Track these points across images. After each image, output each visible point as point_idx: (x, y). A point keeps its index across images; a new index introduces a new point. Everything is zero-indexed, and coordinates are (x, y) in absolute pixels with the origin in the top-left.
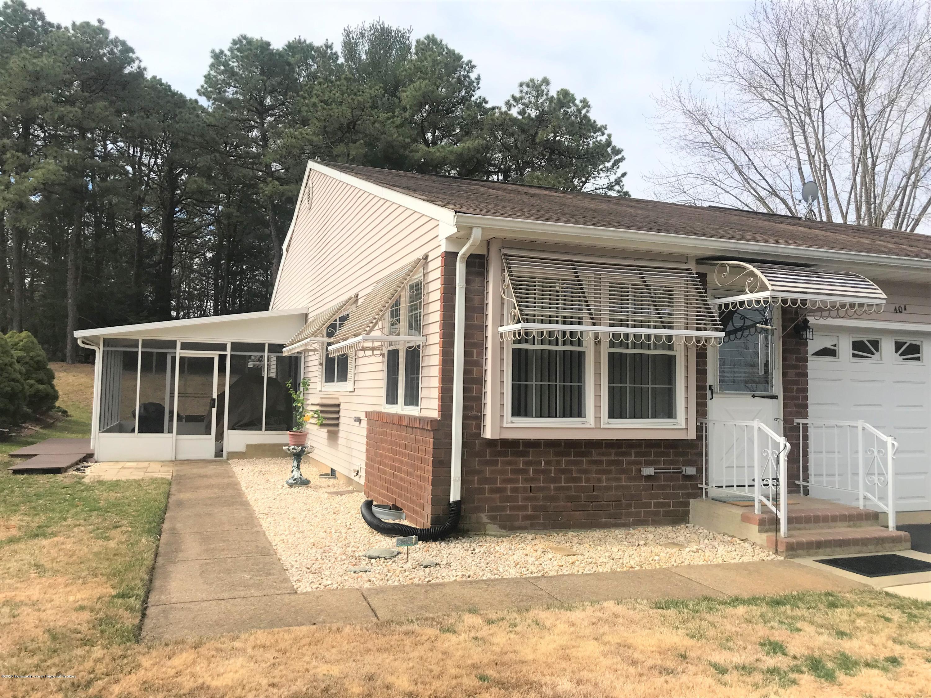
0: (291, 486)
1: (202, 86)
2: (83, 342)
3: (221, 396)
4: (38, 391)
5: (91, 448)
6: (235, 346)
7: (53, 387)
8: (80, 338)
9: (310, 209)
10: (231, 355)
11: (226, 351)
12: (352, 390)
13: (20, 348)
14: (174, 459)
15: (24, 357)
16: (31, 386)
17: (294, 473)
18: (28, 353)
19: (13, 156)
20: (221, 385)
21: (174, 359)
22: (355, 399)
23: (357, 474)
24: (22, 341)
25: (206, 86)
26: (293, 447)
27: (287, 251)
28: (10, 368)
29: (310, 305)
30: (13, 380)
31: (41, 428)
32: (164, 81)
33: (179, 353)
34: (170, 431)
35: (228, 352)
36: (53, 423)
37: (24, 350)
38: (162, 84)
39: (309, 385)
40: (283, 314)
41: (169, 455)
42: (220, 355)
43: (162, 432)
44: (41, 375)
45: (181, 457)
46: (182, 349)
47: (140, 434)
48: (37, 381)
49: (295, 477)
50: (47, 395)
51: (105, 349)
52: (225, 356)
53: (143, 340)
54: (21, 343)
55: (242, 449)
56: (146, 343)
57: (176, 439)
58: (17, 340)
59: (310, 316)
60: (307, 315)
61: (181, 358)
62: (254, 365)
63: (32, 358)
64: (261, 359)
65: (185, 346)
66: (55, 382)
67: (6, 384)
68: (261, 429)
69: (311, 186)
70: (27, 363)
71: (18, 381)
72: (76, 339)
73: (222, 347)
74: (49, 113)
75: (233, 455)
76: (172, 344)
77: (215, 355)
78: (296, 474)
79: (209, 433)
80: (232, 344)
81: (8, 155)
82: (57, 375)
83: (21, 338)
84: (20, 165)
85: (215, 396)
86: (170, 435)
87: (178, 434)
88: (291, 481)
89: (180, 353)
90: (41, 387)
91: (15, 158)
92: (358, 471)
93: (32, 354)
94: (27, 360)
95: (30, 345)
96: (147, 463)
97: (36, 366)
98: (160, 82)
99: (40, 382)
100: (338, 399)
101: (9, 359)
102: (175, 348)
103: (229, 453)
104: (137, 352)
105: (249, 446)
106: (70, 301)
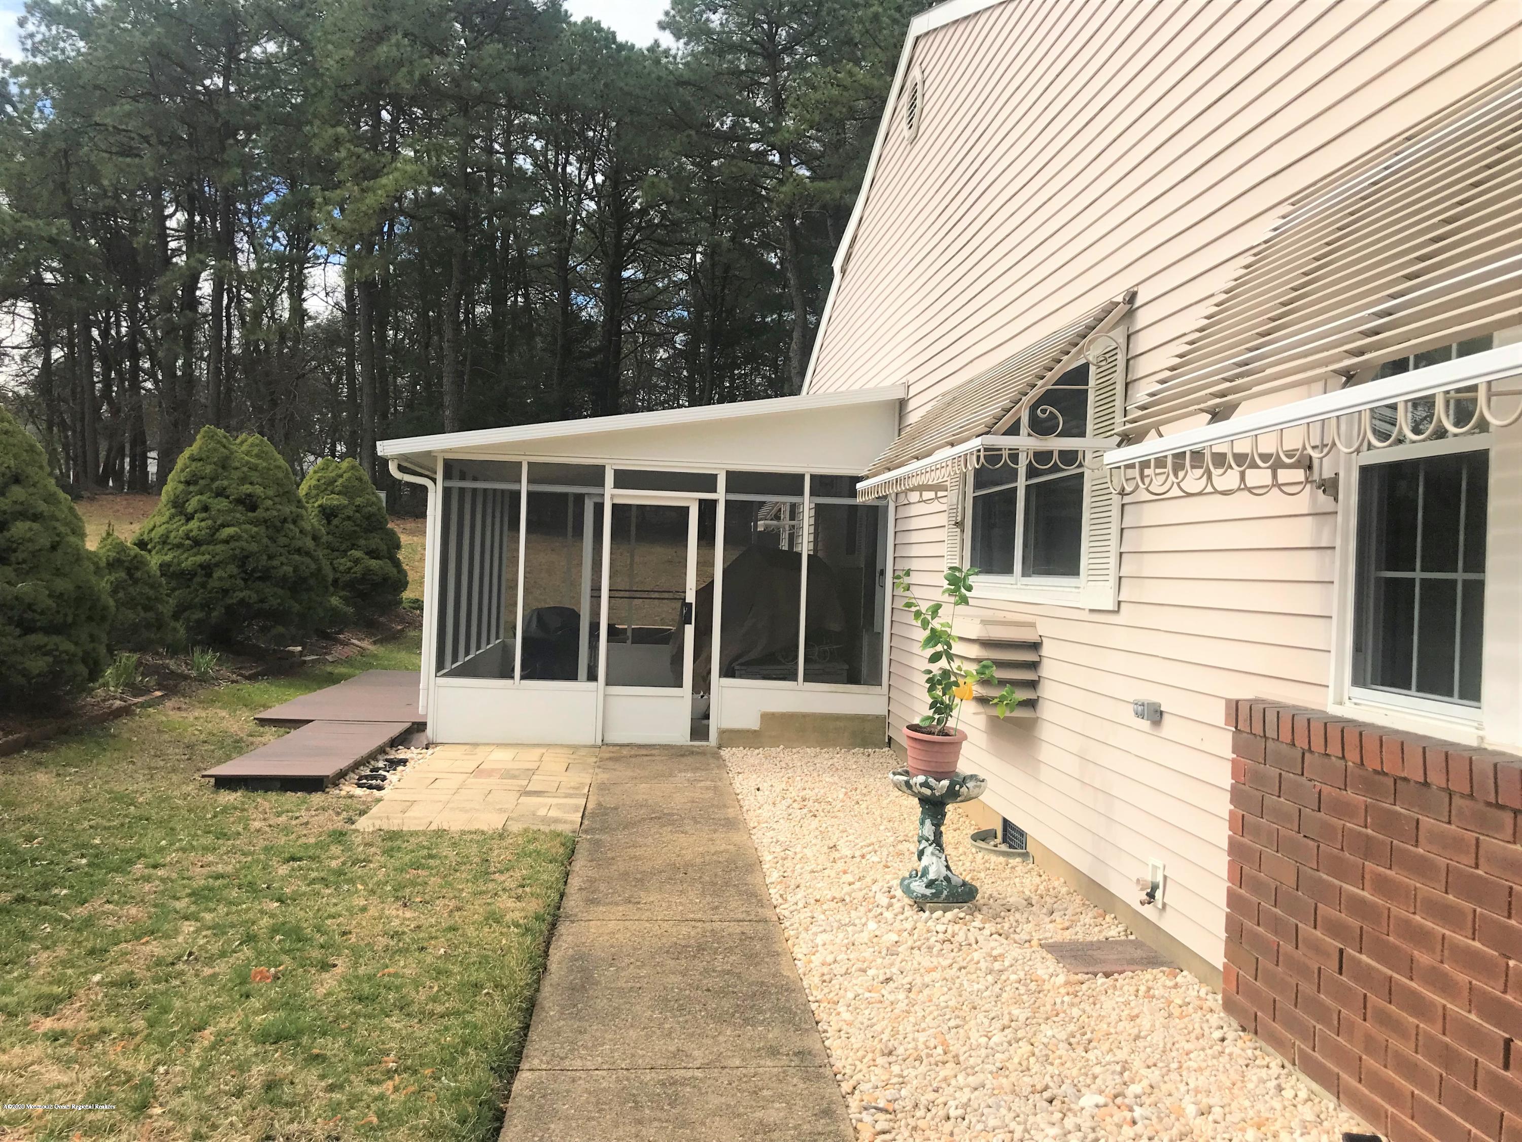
0: (920, 904)
1: (667, 14)
2: (401, 468)
3: (705, 593)
4: (368, 571)
5: (421, 711)
6: (737, 480)
7: (397, 564)
8: (393, 459)
9: (913, 141)
10: (728, 503)
11: (714, 490)
12: (1111, 606)
13: (337, 489)
14: (600, 743)
15: (345, 507)
16: (357, 561)
17: (925, 861)
18: (351, 499)
19: (351, 154)
20: (705, 564)
21: (599, 509)
22: (1121, 638)
23: (1151, 896)
24: (341, 476)
25: (672, 12)
26: (921, 779)
27: (843, 271)
28: (292, 527)
29: (912, 378)
30: (299, 551)
31: (375, 643)
32: (604, 25)
33: (612, 495)
34: (592, 676)
35: (720, 495)
36: (402, 630)
37: (345, 494)
38: (600, 30)
39: (969, 589)
40: (848, 402)
41: (589, 735)
42: (701, 502)
43: (572, 676)
44: (375, 541)
45: (616, 737)
46: (616, 486)
47: (524, 682)
48: (367, 554)
49: (932, 876)
50: (385, 579)
51: (449, 484)
52: (714, 502)
53: (530, 464)
54: (340, 481)
55: (753, 723)
56: (539, 472)
57: (605, 696)
58: (333, 474)
59: (912, 405)
60: (902, 404)
61: (614, 506)
62: (766, 527)
63: (358, 509)
64: (794, 512)
65: (625, 479)
66: (401, 555)
67: (283, 559)
68: (794, 678)
69: (919, 78)
70: (349, 518)
71: (308, 554)
72: (384, 462)
73: (706, 482)
74: (404, 70)
75: (732, 737)
76: (595, 475)
77: (690, 500)
78: (934, 866)
79: (678, 683)
80: (730, 475)
81: (343, 153)
82: (404, 539)
83: (341, 471)
84: (363, 171)
85: (691, 597)
86: (592, 685)
87: (608, 683)
88: (918, 887)
89: (612, 497)
90: (374, 563)
91: (354, 158)
92: (1154, 888)
93: (358, 501)
94: (349, 512)
95: (356, 483)
96: (538, 752)
97: (365, 524)
98: (598, 27)
99: (373, 554)
100: (1033, 625)
101: (294, 509)
102: (602, 484)
103: (722, 732)
104: (518, 493)
105: (767, 718)
106: (447, 413)
